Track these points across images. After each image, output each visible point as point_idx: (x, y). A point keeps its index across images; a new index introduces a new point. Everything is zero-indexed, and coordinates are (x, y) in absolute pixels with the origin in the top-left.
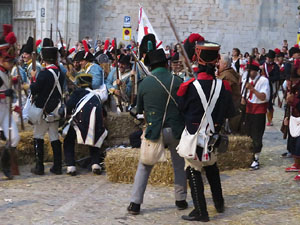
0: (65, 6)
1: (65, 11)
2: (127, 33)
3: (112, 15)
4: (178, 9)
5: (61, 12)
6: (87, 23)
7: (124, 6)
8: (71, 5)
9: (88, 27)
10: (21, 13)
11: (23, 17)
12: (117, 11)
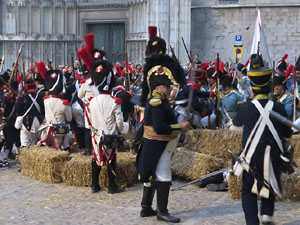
0: (176, 27)
1: (176, 32)
2: (239, 51)
3: (223, 34)
4: (290, 26)
5: (172, 33)
6: (198, 42)
7: (234, 25)
8: (182, 25)
9: (198, 47)
10: (133, 35)
11: (135, 39)
12: (228, 30)
